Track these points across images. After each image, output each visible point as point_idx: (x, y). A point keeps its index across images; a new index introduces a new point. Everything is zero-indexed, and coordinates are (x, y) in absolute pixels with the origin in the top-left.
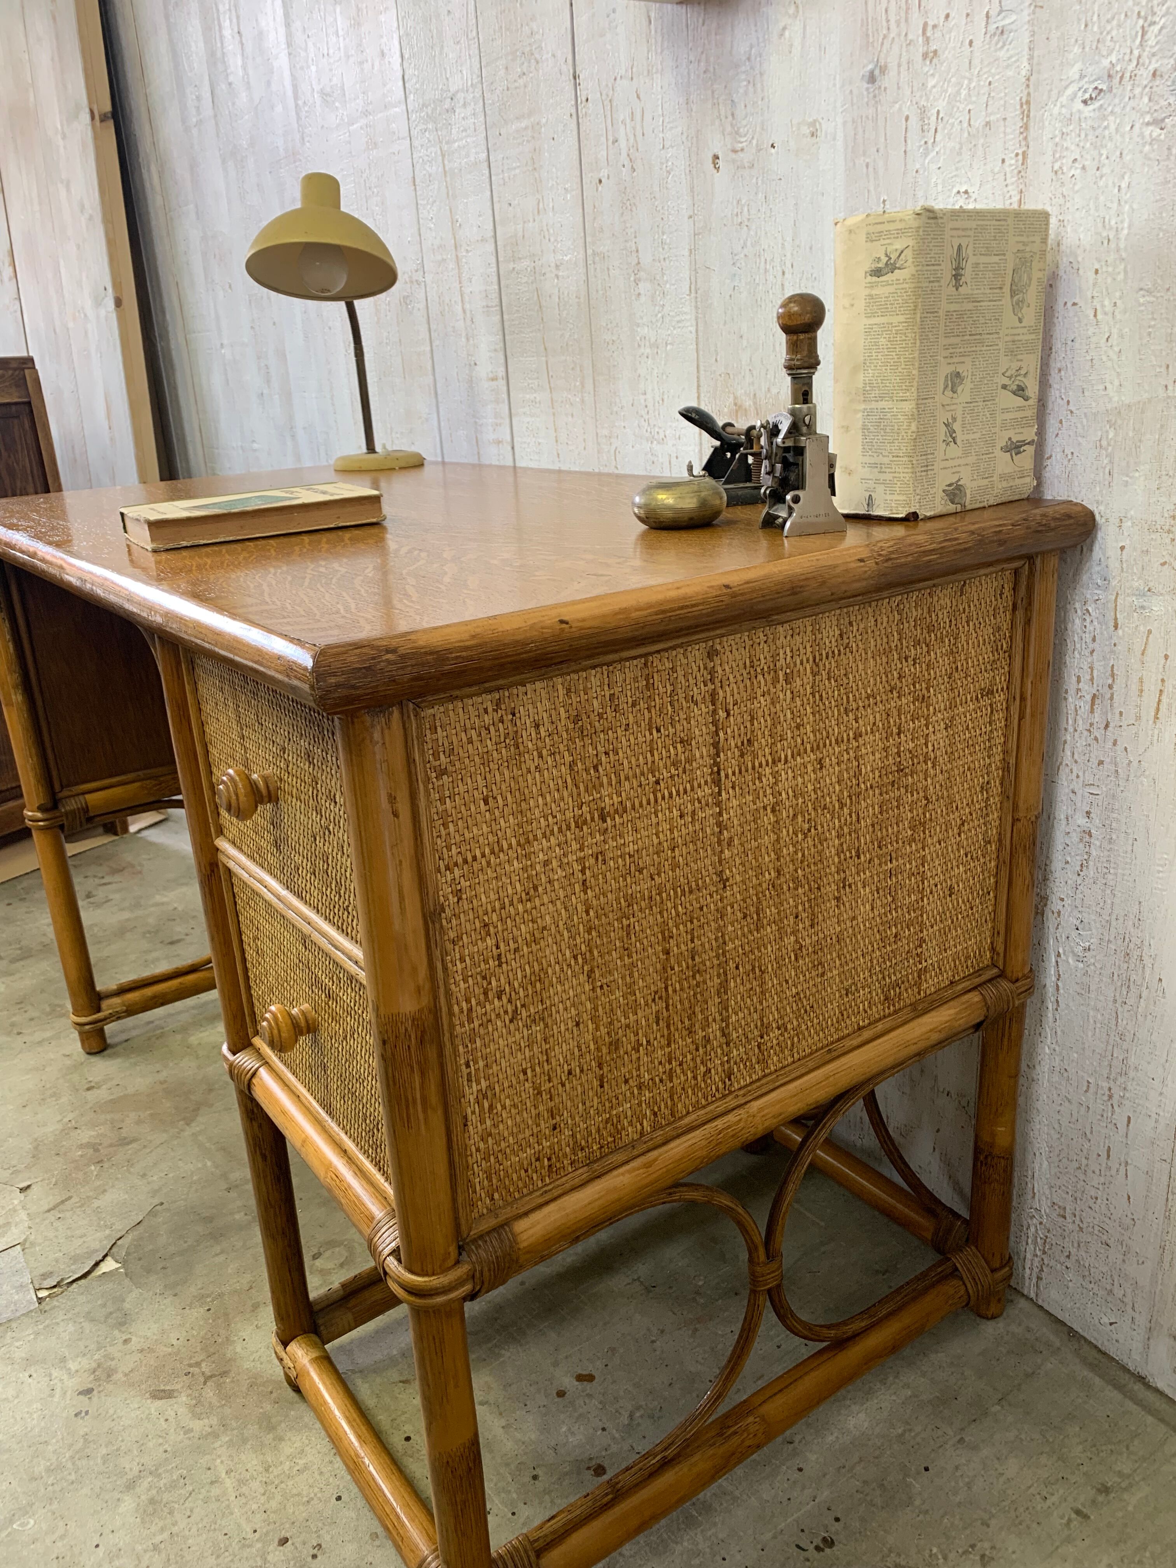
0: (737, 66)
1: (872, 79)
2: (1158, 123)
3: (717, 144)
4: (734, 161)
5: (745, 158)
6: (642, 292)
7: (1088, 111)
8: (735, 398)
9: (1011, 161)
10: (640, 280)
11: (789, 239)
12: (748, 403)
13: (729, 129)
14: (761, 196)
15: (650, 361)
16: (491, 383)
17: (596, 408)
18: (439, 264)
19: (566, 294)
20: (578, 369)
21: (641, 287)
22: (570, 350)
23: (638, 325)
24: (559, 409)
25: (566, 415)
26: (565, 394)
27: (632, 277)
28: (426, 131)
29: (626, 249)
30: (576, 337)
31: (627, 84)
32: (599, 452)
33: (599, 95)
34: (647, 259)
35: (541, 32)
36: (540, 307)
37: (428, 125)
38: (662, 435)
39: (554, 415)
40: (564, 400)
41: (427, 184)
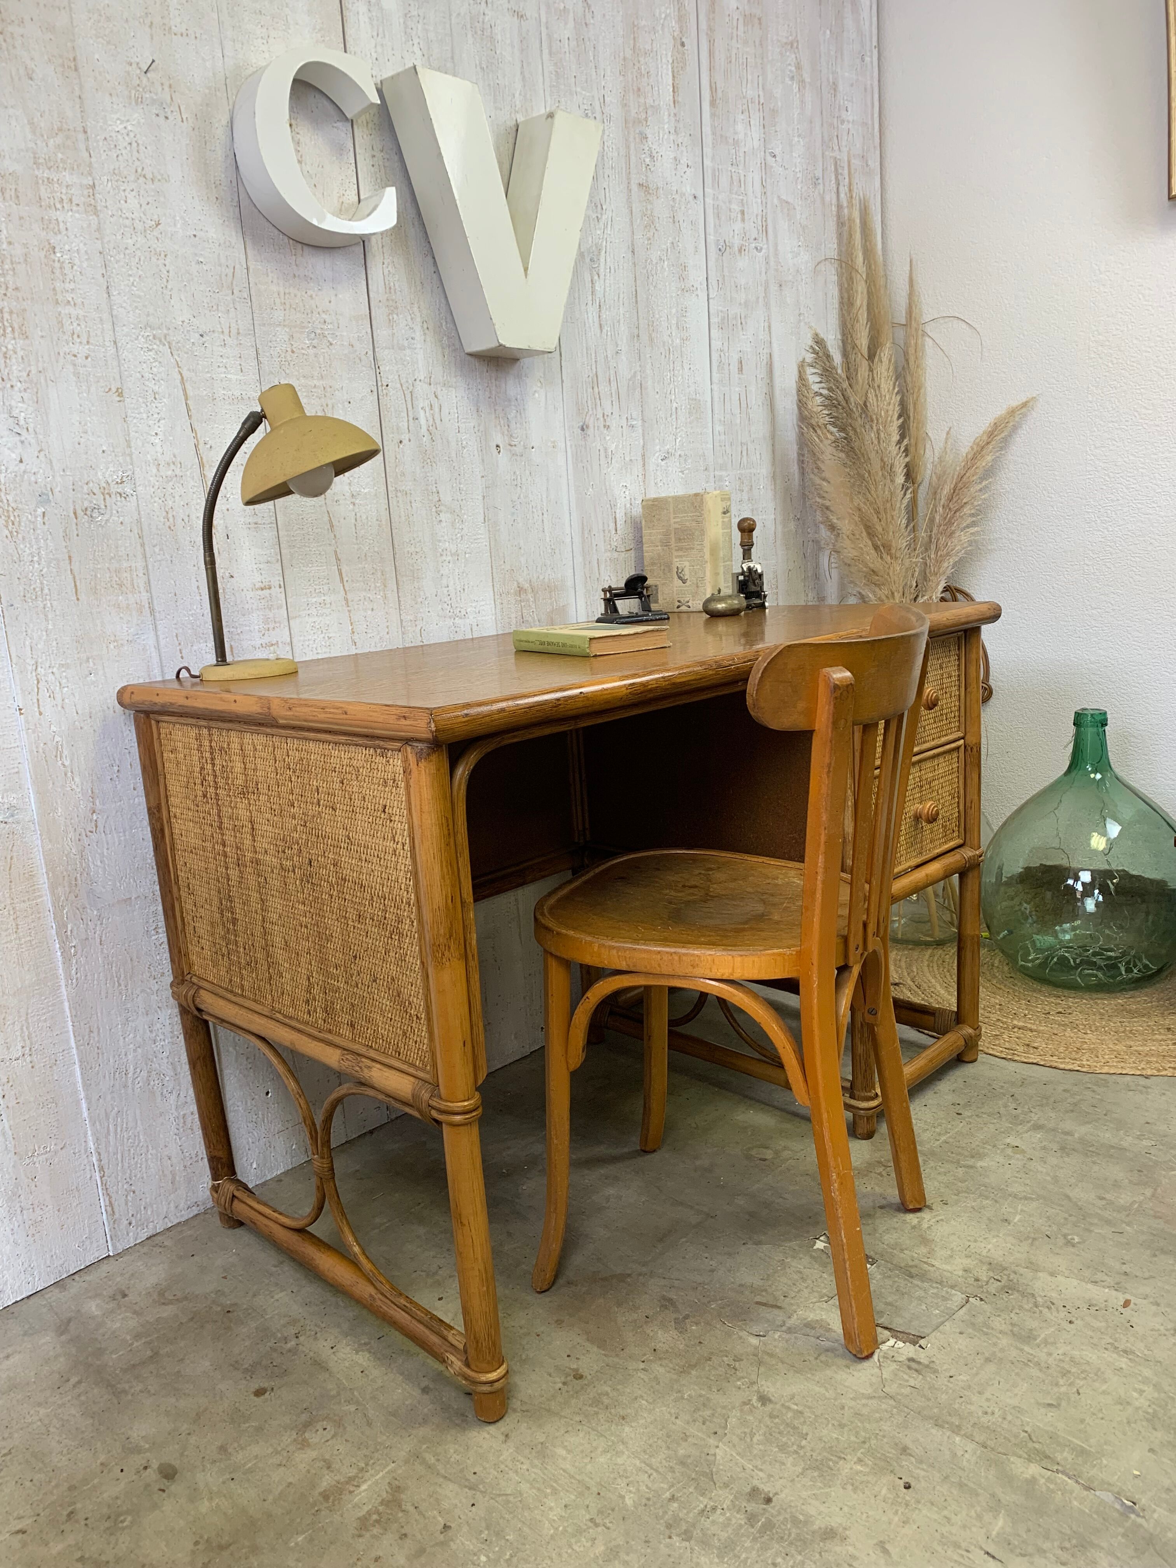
0: (510, 401)
1: (583, 429)
2: (682, 472)
3: (498, 439)
4: (510, 451)
5: (518, 450)
6: (443, 520)
7: (663, 463)
8: (518, 583)
9: (640, 476)
10: (441, 511)
11: (544, 496)
12: (526, 586)
13: (506, 432)
14: (527, 472)
16: (260, 592)
17: (399, 601)
18: (169, 479)
19: (364, 517)
20: (380, 574)
21: (443, 516)
22: (369, 559)
23: (440, 541)
24: (356, 607)
25: (365, 610)
26: (364, 594)
27: (434, 509)
28: (150, 350)
29: (427, 490)
30: (376, 549)
31: (426, 386)
32: (403, 633)
33: (399, 385)
34: (446, 498)
35: (336, 325)
36: (332, 526)
37: (155, 347)
38: (463, 612)
39: (349, 611)
40: (362, 598)
41: (150, 400)
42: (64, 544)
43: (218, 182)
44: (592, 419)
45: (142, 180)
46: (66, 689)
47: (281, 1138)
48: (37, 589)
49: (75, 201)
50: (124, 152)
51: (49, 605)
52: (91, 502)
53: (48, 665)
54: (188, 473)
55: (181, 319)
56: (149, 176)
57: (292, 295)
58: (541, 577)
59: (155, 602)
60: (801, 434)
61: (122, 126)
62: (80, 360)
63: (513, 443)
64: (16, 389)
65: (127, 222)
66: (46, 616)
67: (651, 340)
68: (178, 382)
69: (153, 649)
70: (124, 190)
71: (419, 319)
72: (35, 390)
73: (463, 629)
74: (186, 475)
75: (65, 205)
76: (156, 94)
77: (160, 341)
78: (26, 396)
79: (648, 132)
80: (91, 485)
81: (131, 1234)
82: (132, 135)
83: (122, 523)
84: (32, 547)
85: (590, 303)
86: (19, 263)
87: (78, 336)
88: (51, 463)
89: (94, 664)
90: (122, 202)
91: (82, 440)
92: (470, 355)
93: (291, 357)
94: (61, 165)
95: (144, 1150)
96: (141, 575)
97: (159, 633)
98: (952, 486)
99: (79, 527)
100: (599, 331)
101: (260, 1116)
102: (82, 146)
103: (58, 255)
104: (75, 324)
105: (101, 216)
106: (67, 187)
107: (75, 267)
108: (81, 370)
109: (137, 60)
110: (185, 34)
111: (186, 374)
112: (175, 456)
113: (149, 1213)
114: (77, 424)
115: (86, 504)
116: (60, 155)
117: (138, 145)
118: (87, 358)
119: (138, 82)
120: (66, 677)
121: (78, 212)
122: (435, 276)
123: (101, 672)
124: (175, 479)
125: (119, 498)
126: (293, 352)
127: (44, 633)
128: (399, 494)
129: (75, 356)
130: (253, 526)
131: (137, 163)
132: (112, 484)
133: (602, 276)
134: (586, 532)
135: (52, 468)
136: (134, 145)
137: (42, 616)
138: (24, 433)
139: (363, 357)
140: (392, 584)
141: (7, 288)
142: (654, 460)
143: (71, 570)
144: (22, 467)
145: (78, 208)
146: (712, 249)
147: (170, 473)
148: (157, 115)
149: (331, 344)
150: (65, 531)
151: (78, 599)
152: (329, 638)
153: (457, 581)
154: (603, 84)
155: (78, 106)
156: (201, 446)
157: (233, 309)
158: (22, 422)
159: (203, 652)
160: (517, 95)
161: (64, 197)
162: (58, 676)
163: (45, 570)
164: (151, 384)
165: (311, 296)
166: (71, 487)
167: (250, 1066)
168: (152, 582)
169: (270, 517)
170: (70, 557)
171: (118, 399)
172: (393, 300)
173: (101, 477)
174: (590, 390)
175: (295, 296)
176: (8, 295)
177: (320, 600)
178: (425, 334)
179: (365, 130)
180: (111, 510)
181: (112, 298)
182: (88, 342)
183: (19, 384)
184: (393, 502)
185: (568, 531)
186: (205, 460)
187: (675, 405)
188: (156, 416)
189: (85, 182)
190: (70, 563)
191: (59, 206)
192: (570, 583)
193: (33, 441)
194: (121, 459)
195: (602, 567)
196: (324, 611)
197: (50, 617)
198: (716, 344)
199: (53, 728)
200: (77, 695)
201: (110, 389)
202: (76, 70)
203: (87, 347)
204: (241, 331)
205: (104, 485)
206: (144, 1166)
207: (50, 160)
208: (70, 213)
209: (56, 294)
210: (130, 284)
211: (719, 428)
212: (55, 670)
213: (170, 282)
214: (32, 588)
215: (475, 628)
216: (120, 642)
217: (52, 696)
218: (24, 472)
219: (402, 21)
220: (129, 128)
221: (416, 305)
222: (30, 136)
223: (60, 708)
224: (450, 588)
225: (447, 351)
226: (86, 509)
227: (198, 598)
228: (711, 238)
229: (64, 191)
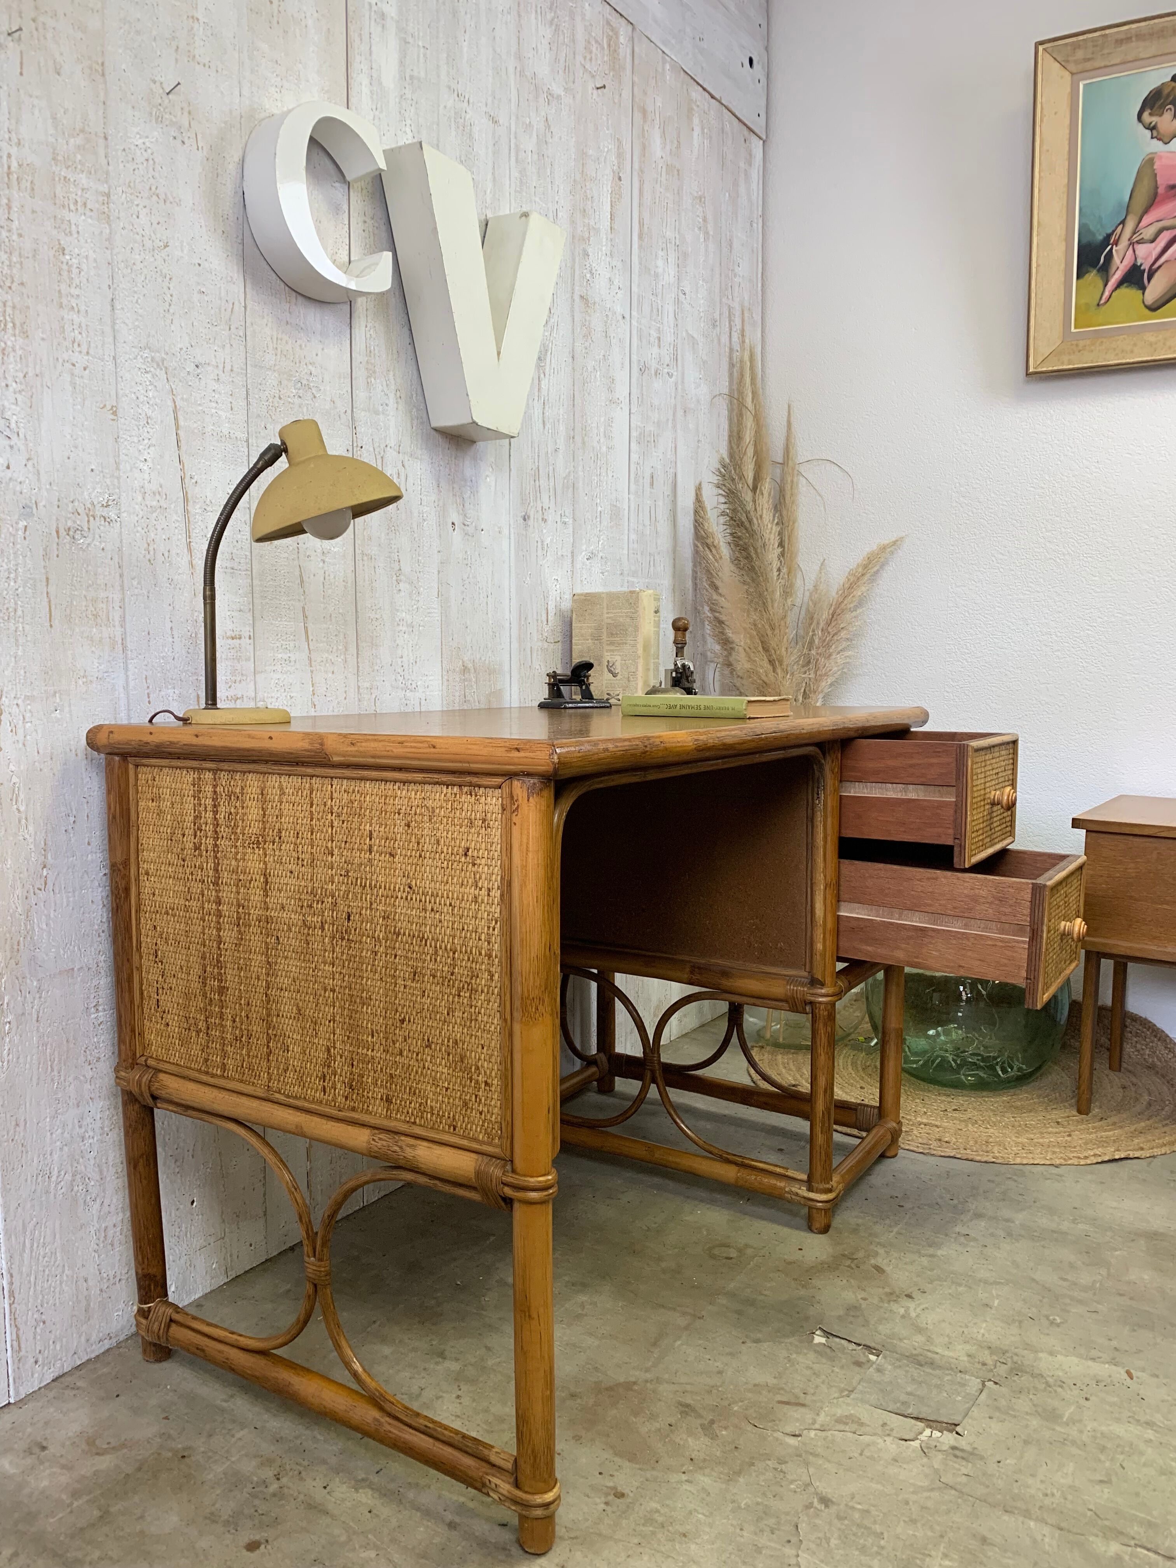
0: (466, 481)
1: (524, 519)
3: (454, 517)
4: (464, 530)
5: (470, 530)
6: (402, 589)
7: (588, 562)
8: (463, 662)
9: (569, 572)
10: (401, 581)
11: (490, 580)
12: (470, 665)
13: (461, 511)
14: (477, 553)
15: (406, 636)
16: (230, 641)
17: (358, 667)
18: (153, 509)
19: (332, 577)
20: (342, 636)
21: (402, 586)
22: (334, 620)
23: (398, 611)
24: (318, 667)
25: (326, 672)
26: (326, 655)
27: (395, 578)
28: (147, 372)
29: (390, 557)
30: (341, 611)
31: (395, 453)
32: (359, 700)
33: (372, 449)
34: (406, 568)
35: (321, 379)
36: (302, 581)
37: (152, 369)
38: (414, 686)
39: (312, 672)
40: (324, 660)
41: (142, 423)
42: (43, 563)
43: (226, 216)
44: (533, 510)
45: (155, 198)
46: (29, 724)
47: (202, 1256)
48: (11, 610)
49: (89, 206)
50: (140, 166)
51: (21, 629)
52: (75, 522)
53: (13, 696)
54: (172, 506)
55: (179, 346)
56: (162, 196)
57: (284, 342)
58: (483, 659)
59: (128, 639)
60: (696, 552)
61: (141, 141)
62: (77, 371)
63: (466, 523)
64: (11, 389)
65: (138, 238)
66: (17, 640)
67: (584, 443)
68: (171, 410)
69: (122, 690)
70: (137, 205)
71: (393, 387)
72: (30, 393)
73: (412, 702)
74: (170, 508)
75: (79, 207)
76: (175, 116)
77: (158, 365)
78: (20, 398)
79: (590, 251)
80: (76, 504)
81: (36, 1375)
82: (149, 151)
83: (103, 549)
84: (10, 561)
85: (536, 398)
86: (28, 258)
87: (79, 345)
88: (39, 474)
89: (61, 700)
90: (134, 216)
91: (72, 455)
92: (435, 430)
93: (278, 403)
94: (79, 167)
95: (60, 1270)
96: (117, 608)
97: (129, 673)
98: (831, 612)
99: (60, 547)
100: (541, 426)
101: (183, 1229)
102: (101, 152)
103: (68, 257)
104: (76, 332)
105: (113, 226)
106: (83, 190)
107: (82, 273)
108: (78, 381)
109: (163, 79)
110: (207, 66)
111: (179, 403)
112: (161, 486)
113: (58, 1347)
114: (69, 437)
115: (70, 523)
116: (79, 157)
117: (154, 163)
118: (85, 369)
119: (160, 101)
120: (30, 711)
121: (91, 217)
122: (409, 347)
123: (67, 709)
124: (159, 510)
125: (103, 522)
126: (280, 398)
127: (13, 659)
128: (365, 558)
129: (74, 365)
130: (230, 570)
131: (151, 180)
132: (98, 507)
133: (547, 376)
134: (523, 619)
135: (39, 480)
136: (151, 162)
137: (13, 640)
138: (14, 438)
139: (343, 415)
140: (353, 650)
141: (13, 282)
142: (581, 557)
143: (47, 593)
144: (9, 473)
145: (92, 214)
146: (635, 370)
147: (154, 503)
148: (175, 138)
149: (315, 397)
150: (45, 550)
151: (51, 626)
152: (291, 697)
153: (411, 654)
154: (557, 199)
155: (102, 111)
156: (187, 480)
157: (229, 345)
158: (13, 425)
159: (170, 698)
160: (488, 192)
161: (79, 200)
162: (22, 708)
163: (20, 590)
164: (146, 407)
165: (301, 346)
166: (56, 503)
167: (177, 1170)
168: (127, 617)
169: (247, 563)
170: (47, 579)
171: (113, 417)
172: (372, 364)
173: (87, 497)
174: (532, 482)
175: (287, 343)
176: (13, 288)
177: (286, 656)
178: (397, 403)
179: (359, 195)
180: (94, 534)
181: (116, 311)
182: (88, 353)
183: (14, 384)
184: (359, 564)
185: (507, 617)
186: (189, 496)
187: (599, 509)
188: (146, 441)
189: (101, 189)
190: (47, 585)
191: (72, 207)
192: (506, 668)
193: (22, 448)
194: (108, 481)
195: (534, 655)
196: (289, 668)
197: (20, 641)
198: (634, 457)
199: (12, 767)
200: (39, 731)
201: (105, 406)
202: (103, 75)
203: (86, 358)
204: (235, 369)
205: (89, 506)
206: (57, 1290)
207: (68, 158)
208: (83, 217)
209: (60, 297)
210: (134, 301)
211: (633, 536)
212: (20, 702)
213: (172, 306)
214: (5, 607)
215: (423, 702)
216: (89, 678)
217: (14, 731)
218: (11, 479)
219: (397, 100)
220: (148, 144)
221: (391, 373)
222: (51, 131)
223: (21, 745)
224: (404, 659)
225: (415, 422)
226: (69, 529)
227: (171, 640)
228: (634, 357)
229: (79, 193)
